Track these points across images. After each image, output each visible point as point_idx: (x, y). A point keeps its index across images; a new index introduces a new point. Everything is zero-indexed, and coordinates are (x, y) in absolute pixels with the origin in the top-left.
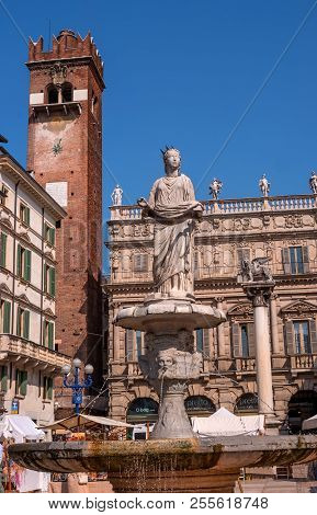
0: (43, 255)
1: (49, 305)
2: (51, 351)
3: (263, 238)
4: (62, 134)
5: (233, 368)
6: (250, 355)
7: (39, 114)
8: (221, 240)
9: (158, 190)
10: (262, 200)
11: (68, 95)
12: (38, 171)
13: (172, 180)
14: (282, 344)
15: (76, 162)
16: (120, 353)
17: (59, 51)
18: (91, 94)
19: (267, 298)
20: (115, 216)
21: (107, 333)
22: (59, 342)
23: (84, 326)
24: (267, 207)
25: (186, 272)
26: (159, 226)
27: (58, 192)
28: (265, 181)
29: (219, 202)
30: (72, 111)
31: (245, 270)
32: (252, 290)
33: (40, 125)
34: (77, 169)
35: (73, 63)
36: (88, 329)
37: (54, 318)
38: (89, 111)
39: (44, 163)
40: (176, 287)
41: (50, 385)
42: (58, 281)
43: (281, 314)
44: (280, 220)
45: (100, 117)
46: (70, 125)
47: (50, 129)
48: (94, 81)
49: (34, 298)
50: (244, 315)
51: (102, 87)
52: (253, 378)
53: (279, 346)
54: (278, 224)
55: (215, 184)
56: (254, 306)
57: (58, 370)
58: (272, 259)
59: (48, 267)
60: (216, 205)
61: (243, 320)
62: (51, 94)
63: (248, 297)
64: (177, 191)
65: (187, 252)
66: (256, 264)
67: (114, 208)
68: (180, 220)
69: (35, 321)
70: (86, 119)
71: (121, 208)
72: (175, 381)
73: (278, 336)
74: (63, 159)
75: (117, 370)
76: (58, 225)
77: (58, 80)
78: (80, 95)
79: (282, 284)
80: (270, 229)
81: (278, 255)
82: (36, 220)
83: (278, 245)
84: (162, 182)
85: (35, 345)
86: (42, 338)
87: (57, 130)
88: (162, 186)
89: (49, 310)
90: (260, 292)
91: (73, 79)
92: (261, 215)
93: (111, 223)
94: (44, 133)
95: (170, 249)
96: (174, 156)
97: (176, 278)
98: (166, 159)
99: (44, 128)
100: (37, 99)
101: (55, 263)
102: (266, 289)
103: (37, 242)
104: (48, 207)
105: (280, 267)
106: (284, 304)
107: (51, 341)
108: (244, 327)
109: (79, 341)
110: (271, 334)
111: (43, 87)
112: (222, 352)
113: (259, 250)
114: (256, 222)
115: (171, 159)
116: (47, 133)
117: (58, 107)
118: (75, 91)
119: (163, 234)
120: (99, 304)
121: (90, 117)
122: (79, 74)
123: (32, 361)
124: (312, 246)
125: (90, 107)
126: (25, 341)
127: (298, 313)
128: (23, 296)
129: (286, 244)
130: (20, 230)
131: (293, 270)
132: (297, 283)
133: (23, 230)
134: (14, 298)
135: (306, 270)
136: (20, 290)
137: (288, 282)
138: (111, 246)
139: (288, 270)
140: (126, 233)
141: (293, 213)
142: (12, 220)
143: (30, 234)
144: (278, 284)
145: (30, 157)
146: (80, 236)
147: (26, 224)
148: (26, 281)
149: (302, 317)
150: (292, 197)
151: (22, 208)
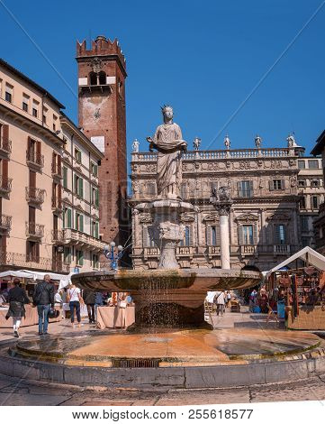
0: (91, 182)
1: (94, 212)
2: (97, 240)
3: (226, 175)
4: (100, 106)
5: (207, 251)
6: (217, 244)
7: (85, 92)
8: (202, 175)
9: (159, 132)
11: (103, 80)
12: (86, 129)
13: (168, 126)
14: (236, 239)
15: (109, 124)
16: (139, 242)
17: (96, 50)
18: (118, 80)
19: (228, 210)
20: (135, 159)
21: (131, 230)
22: (102, 235)
23: (117, 226)
24: (229, 156)
25: (177, 183)
26: (160, 154)
27: (99, 142)
28: (228, 139)
29: (199, 152)
30: (105, 90)
31: (214, 195)
32: (219, 206)
33: (86, 99)
34: (110, 128)
35: (105, 58)
37: (98, 220)
38: (117, 91)
39: (89, 124)
40: (170, 193)
41: (97, 260)
43: (236, 220)
44: (237, 164)
45: (124, 96)
46: (105, 100)
47: (92, 101)
48: (119, 71)
49: (85, 207)
50: (214, 221)
51: (125, 75)
52: (218, 257)
53: (234, 240)
54: (236, 166)
55: (197, 141)
56: (220, 215)
57: (102, 251)
58: (232, 187)
59: (94, 189)
60: (197, 153)
61: (213, 224)
62: (92, 78)
63: (216, 210)
64: (171, 133)
65: (177, 171)
66: (221, 190)
67: (134, 154)
68: (172, 151)
70: (115, 96)
71: (139, 154)
72: (170, 240)
73: (234, 234)
74: (101, 121)
75: (137, 252)
76: (99, 163)
77: (96, 69)
78: (111, 80)
79: (238, 203)
80: (231, 170)
81: (235, 186)
82: (85, 160)
83: (235, 179)
84: (162, 128)
85: (87, 236)
86: (92, 231)
87: (97, 103)
88: (162, 130)
89: (95, 215)
90: (224, 206)
91: (106, 69)
92: (225, 161)
93: (133, 163)
94: (89, 104)
95: (167, 169)
96: (169, 111)
97: (170, 187)
98: (164, 113)
99: (89, 101)
100: (84, 82)
101: (98, 187)
102: (227, 205)
103: (86, 173)
104: (92, 151)
105: (236, 192)
106: (238, 215)
107: (97, 234)
108: (214, 228)
109: (114, 234)
110: (230, 232)
111: (87, 74)
112: (201, 242)
113: (223, 181)
114: (222, 165)
115: (168, 113)
117: (97, 87)
118: (107, 77)
119: (163, 159)
121: (118, 95)
122: (110, 66)
123: (86, 245)
124: (255, 181)
125: (117, 88)
126: (81, 233)
127: (246, 220)
128: (79, 206)
129: (240, 179)
130: (75, 165)
131: (244, 195)
132: (245, 203)
133: (78, 166)
134: (73, 207)
135: (251, 195)
136: (77, 202)
137: (240, 203)
138: (133, 178)
139: (241, 195)
140: (141, 170)
141: (244, 160)
142: (70, 159)
143: (82, 168)
144: (234, 203)
145: (80, 120)
146: (113, 171)
147: (79, 162)
148: (80, 197)
149: (249, 223)
150: (244, 150)
151: (76, 151)
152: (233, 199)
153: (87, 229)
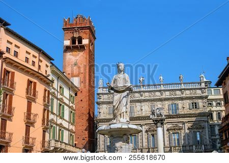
0: (70, 107)
1: (71, 127)
2: (73, 146)
3: (160, 100)
4: (77, 58)
5: (149, 152)
6: (155, 146)
7: (68, 49)
8: (145, 101)
9: (115, 79)
10: (160, 85)
11: (80, 42)
12: (67, 73)
13: (121, 75)
16: (102, 146)
17: (76, 23)
18: (90, 41)
19: (162, 124)
20: (100, 91)
21: (97, 139)
22: (76, 142)
23: (87, 136)
24: (162, 88)
25: (126, 112)
26: (116, 94)
27: (76, 81)
28: (161, 77)
30: (82, 48)
31: (153, 114)
32: (156, 121)
33: (68, 54)
35: (82, 28)
36: (89, 137)
37: (74, 133)
38: (89, 48)
39: (70, 69)
40: (122, 118)
42: (76, 118)
43: (168, 130)
44: (167, 93)
45: (94, 51)
46: (81, 53)
47: (72, 55)
48: (91, 36)
49: (66, 124)
50: (153, 131)
51: (95, 38)
53: (167, 143)
54: (167, 95)
55: (142, 79)
56: (157, 127)
58: (165, 109)
59: (71, 112)
60: (142, 87)
61: (152, 133)
62: (73, 41)
63: (155, 124)
64: (123, 80)
65: (127, 104)
66: (158, 110)
67: (100, 88)
68: (123, 91)
69: (66, 133)
70: (88, 51)
73: (167, 139)
76: (76, 94)
77: (76, 35)
78: (85, 42)
79: (169, 118)
80: (164, 96)
81: (166, 107)
82: (67, 92)
83: (167, 103)
85: (66, 144)
86: (69, 141)
87: (76, 56)
88: (117, 78)
89: (72, 129)
90: (159, 122)
91: (82, 35)
92: (160, 91)
93: (98, 94)
95: (120, 103)
96: (122, 66)
97: (122, 114)
98: (118, 67)
99: (70, 55)
100: (67, 43)
101: (75, 110)
102: (162, 120)
103: (67, 102)
104: (71, 87)
105: (168, 111)
106: (169, 126)
107: (73, 142)
108: (153, 136)
109: (85, 142)
110: (164, 138)
111: (69, 38)
112: (144, 145)
113: (159, 105)
114: (158, 94)
115: (120, 67)
116: (71, 57)
117: (76, 46)
118: (83, 40)
119: (117, 96)
120: (94, 127)
121: (90, 51)
122: (85, 33)
123: (65, 150)
124: (180, 103)
125: (89, 47)
126: (62, 142)
127: (174, 129)
128: (61, 124)
129: (170, 102)
130: (60, 96)
131: (173, 113)
132: (174, 118)
133: (61, 97)
134: (57, 125)
135: (178, 113)
136: (59, 121)
137: (171, 118)
138: (98, 104)
139: (171, 113)
140: (104, 98)
141: (172, 90)
142: (56, 92)
143: (64, 98)
144: (167, 118)
145: (64, 67)
146: (86, 100)
147: (62, 94)
148: (62, 118)
149: (176, 131)
150: (172, 84)
151: (60, 87)
152: (165, 116)
153: (66, 140)
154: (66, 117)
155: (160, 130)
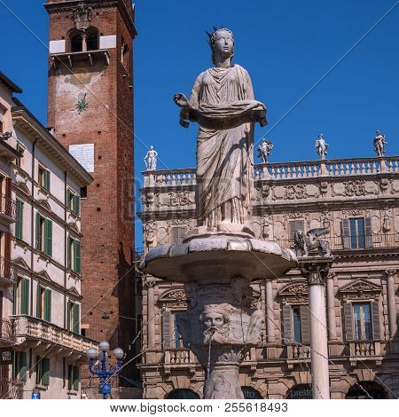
0: (66, 227)
1: (72, 283)
2: (76, 336)
3: (319, 207)
4: (86, 89)
5: (284, 355)
6: (303, 337)
7: (59, 65)
10: (318, 164)
11: (93, 43)
12: (60, 131)
13: (222, 71)
14: (340, 329)
15: (104, 120)
16: (155, 338)
18: (120, 41)
19: (324, 275)
20: (150, 182)
21: (140, 317)
22: (86, 326)
23: (116, 310)
24: (325, 172)
25: (242, 198)
27: (84, 155)
28: (322, 142)
29: (269, 167)
30: (97, 61)
32: (307, 266)
33: (62, 78)
34: (104, 128)
35: (98, 4)
36: (121, 312)
37: (80, 298)
38: (118, 61)
39: (66, 122)
41: (76, 377)
42: (85, 258)
43: (339, 295)
44: (339, 188)
45: (131, 69)
46: (96, 78)
47: (74, 82)
48: (123, 25)
49: (56, 275)
50: (297, 296)
51: (133, 33)
52: (308, 367)
53: (336, 331)
54: (337, 192)
55: (265, 146)
56: (310, 285)
57: (85, 358)
58: (332, 233)
59: (71, 241)
60: (265, 169)
61: (295, 302)
62: (74, 43)
63: (303, 275)
66: (312, 237)
67: (148, 174)
69: (58, 301)
70: (115, 68)
71: (156, 173)
73: (335, 320)
74: (89, 117)
75: (153, 358)
76: (84, 192)
77: (81, 24)
78: (108, 42)
79: (342, 260)
80: (328, 197)
81: (336, 227)
82: (58, 187)
83: (337, 217)
85: (57, 329)
86: (67, 320)
87: (81, 83)
88: (209, 80)
89: (74, 289)
90: (316, 269)
91: (99, 23)
92: (317, 181)
93: (144, 191)
94: (66, 87)
96: (225, 37)
97: (227, 205)
99: (66, 81)
100: (58, 47)
101: (80, 236)
102: (323, 265)
103: (59, 211)
104: (71, 171)
105: (338, 241)
106: (342, 283)
107: (76, 327)
108: (296, 310)
109: (109, 325)
110: (327, 317)
111: (64, 33)
112: (272, 339)
113: (314, 221)
114: (311, 189)
115: (221, 41)
116: (69, 87)
117: (82, 58)
118: (101, 37)
120: (132, 284)
121: (120, 68)
122: (106, 16)
123: (56, 347)
124: (375, 218)
125: (119, 56)
126: (46, 324)
127: (358, 293)
128: (44, 273)
129: (347, 215)
130: (38, 196)
131: (354, 245)
132: (357, 259)
133: (43, 197)
134: (33, 275)
135: (368, 245)
136: (39, 266)
137: (347, 260)
138: (146, 218)
139: (348, 245)
140: (161, 202)
141: (354, 179)
142: (29, 185)
143: (50, 202)
144: (337, 260)
145: (51, 115)
146: (109, 207)
147: (45, 190)
148: (46, 256)
149: (363, 298)
150: (354, 161)
151: (41, 171)
152: (333, 253)
153: (58, 317)
154: (58, 253)
155: (317, 293)
